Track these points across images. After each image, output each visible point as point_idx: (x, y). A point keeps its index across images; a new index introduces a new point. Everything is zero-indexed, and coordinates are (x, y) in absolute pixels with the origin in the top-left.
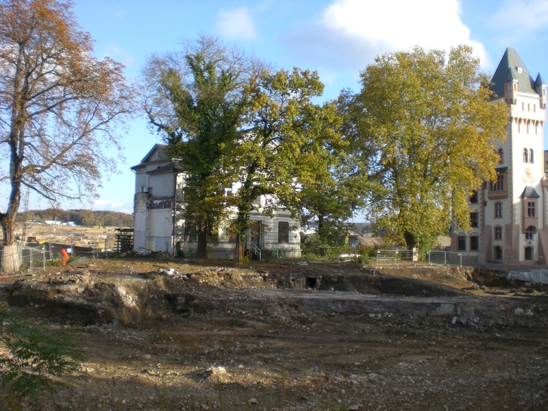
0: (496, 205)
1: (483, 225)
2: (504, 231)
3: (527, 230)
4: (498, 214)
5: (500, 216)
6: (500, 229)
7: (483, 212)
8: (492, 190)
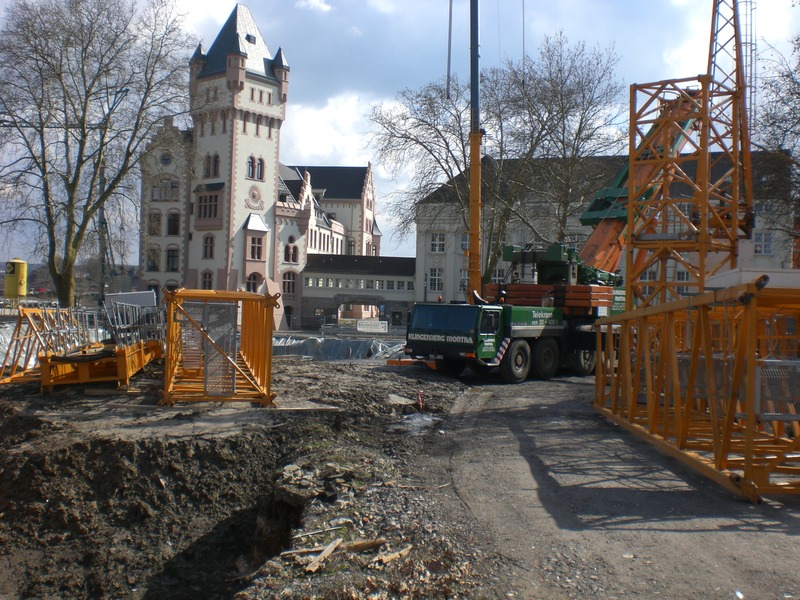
0: (206, 239)
1: (186, 268)
2: (215, 278)
3: (249, 279)
4: (208, 253)
5: (211, 256)
6: (210, 275)
7: (187, 248)
8: (200, 217)
